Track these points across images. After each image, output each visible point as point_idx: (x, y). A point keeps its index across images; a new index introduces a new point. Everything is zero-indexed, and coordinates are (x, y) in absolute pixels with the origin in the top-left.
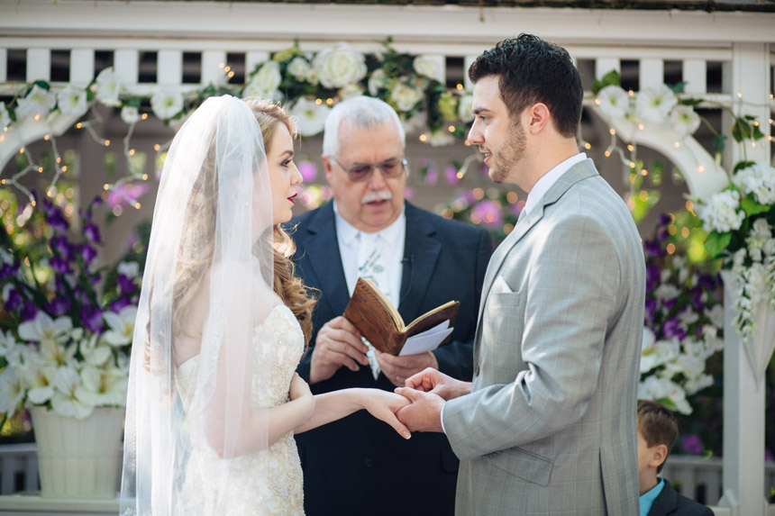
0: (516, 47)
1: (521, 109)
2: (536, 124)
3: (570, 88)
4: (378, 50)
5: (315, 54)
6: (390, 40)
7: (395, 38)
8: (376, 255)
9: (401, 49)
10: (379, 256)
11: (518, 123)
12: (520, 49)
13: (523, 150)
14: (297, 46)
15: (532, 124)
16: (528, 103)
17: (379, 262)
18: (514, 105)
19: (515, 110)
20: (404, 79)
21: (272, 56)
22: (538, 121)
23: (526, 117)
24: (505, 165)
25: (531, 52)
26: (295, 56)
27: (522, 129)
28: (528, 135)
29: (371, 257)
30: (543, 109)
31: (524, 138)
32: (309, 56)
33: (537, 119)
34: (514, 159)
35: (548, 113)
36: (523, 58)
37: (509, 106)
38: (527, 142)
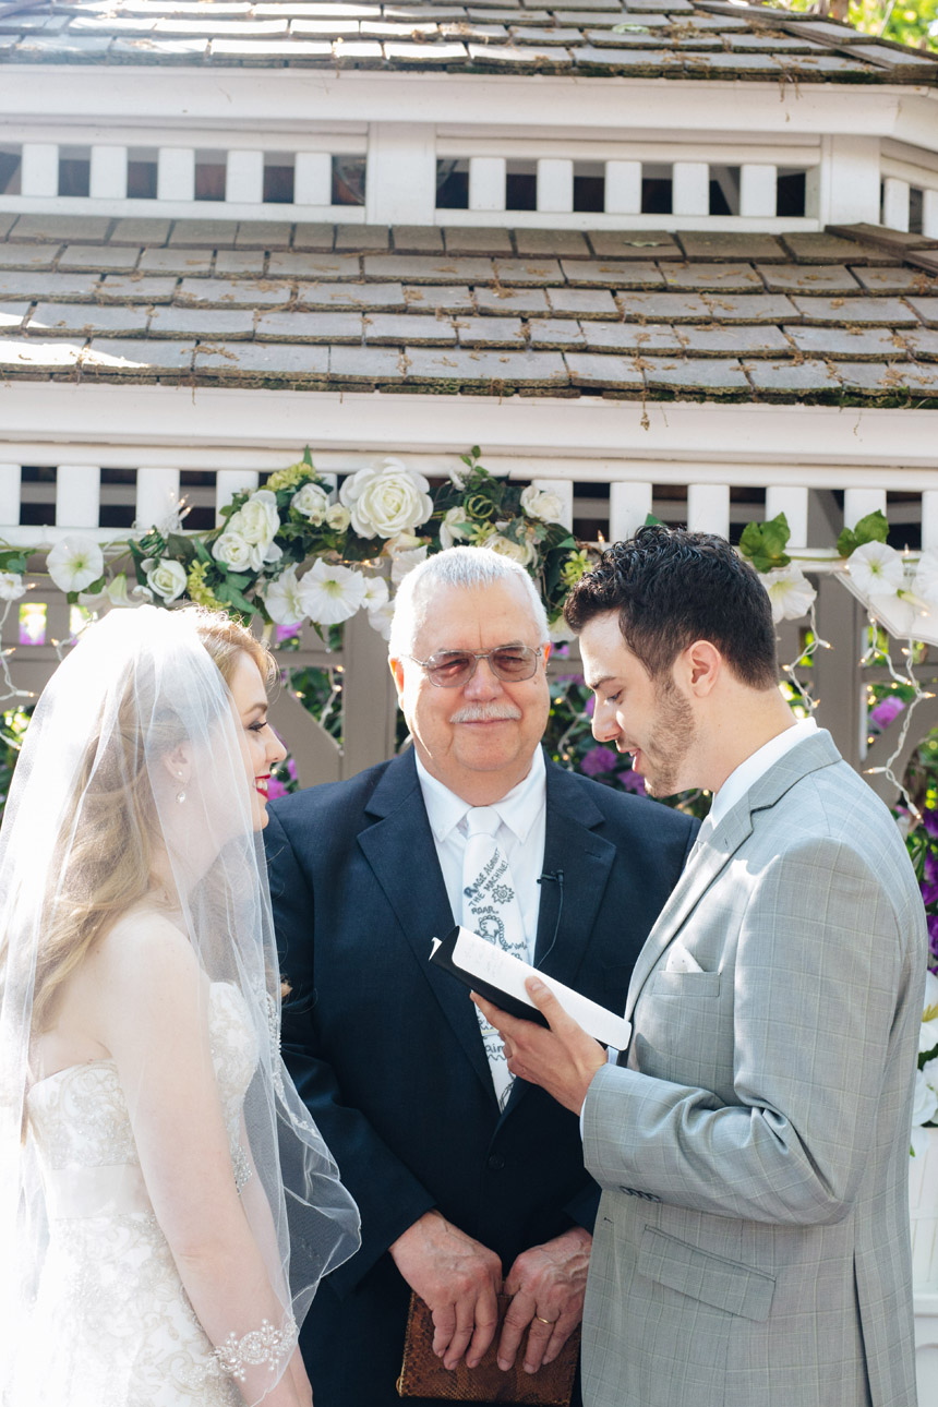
0: (635, 555)
1: (669, 659)
2: (702, 678)
3: (745, 602)
4: (456, 470)
5: (341, 478)
6: (476, 451)
7: (482, 449)
8: (498, 866)
9: (495, 468)
10: (503, 869)
11: (669, 686)
12: (642, 556)
13: (691, 729)
14: (308, 460)
15: (694, 680)
16: (678, 647)
17: (505, 880)
18: (656, 657)
19: (657, 665)
20: (501, 525)
21: (263, 478)
22: (704, 672)
23: (681, 670)
24: (667, 762)
25: (662, 558)
26: (305, 480)
27: (680, 694)
28: (693, 702)
29: (488, 870)
30: (706, 650)
31: (687, 708)
32: (332, 481)
33: (700, 670)
34: (679, 749)
35: (718, 655)
36: (652, 571)
37: (646, 661)
38: (694, 712)
